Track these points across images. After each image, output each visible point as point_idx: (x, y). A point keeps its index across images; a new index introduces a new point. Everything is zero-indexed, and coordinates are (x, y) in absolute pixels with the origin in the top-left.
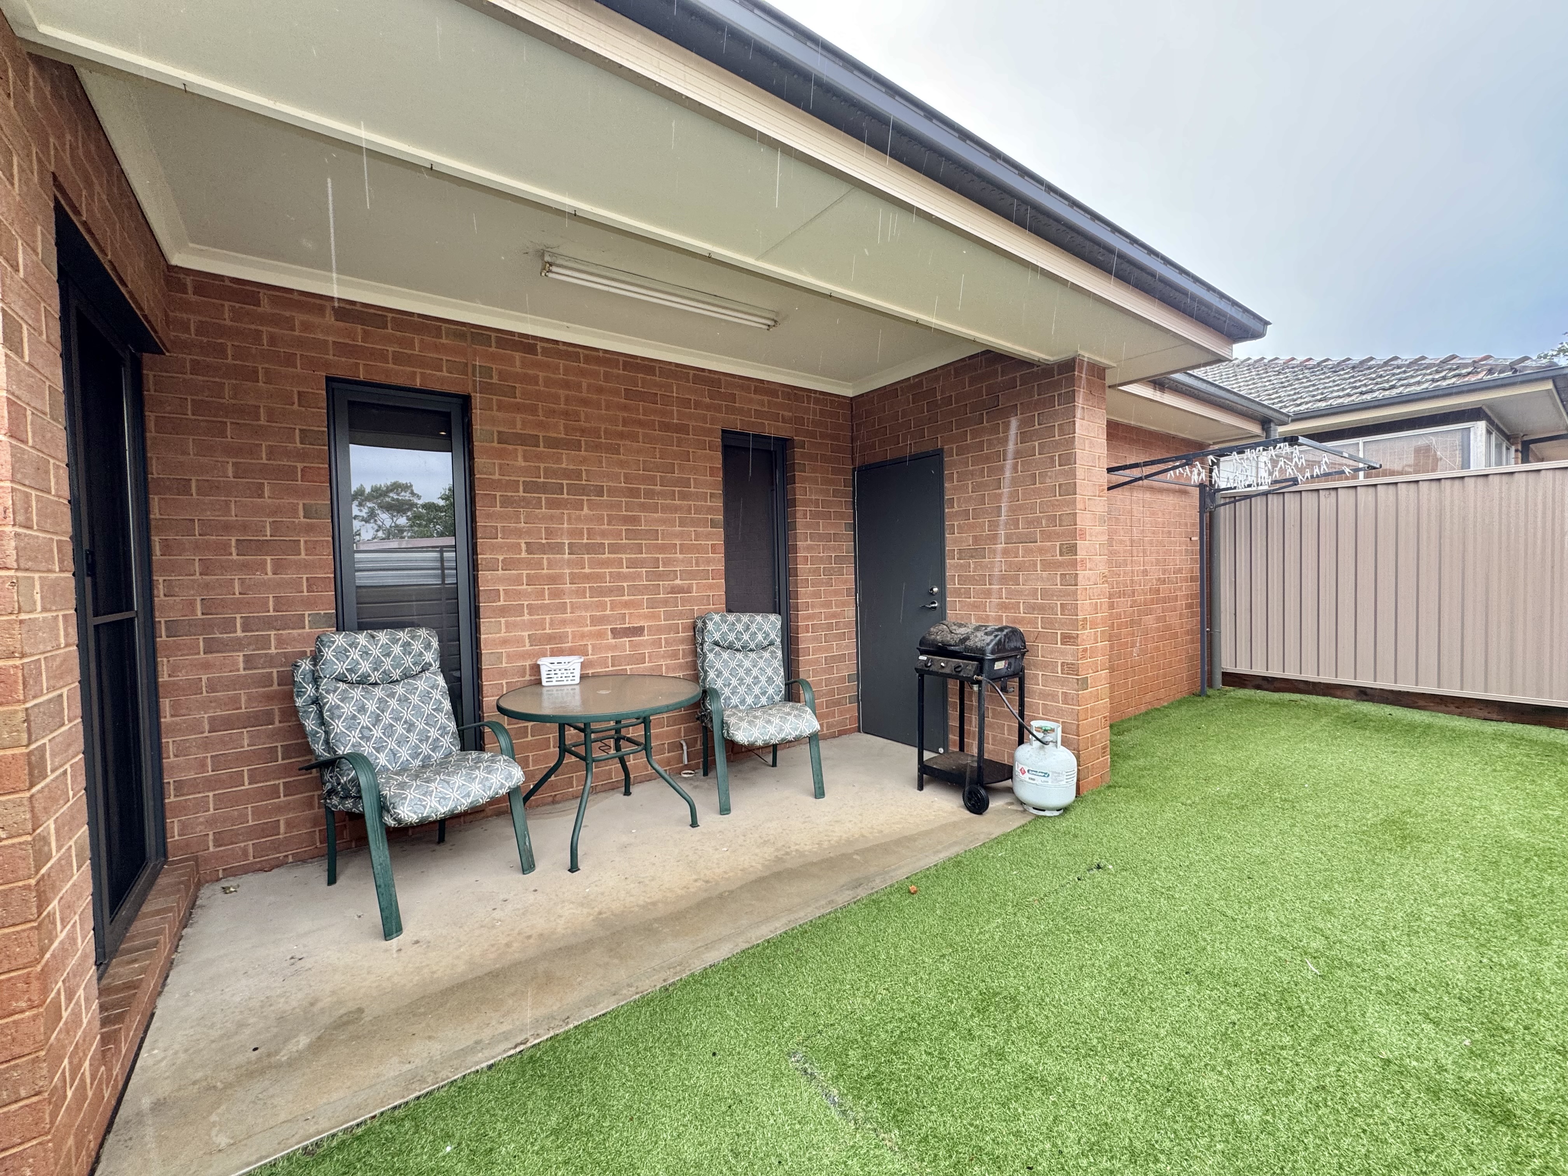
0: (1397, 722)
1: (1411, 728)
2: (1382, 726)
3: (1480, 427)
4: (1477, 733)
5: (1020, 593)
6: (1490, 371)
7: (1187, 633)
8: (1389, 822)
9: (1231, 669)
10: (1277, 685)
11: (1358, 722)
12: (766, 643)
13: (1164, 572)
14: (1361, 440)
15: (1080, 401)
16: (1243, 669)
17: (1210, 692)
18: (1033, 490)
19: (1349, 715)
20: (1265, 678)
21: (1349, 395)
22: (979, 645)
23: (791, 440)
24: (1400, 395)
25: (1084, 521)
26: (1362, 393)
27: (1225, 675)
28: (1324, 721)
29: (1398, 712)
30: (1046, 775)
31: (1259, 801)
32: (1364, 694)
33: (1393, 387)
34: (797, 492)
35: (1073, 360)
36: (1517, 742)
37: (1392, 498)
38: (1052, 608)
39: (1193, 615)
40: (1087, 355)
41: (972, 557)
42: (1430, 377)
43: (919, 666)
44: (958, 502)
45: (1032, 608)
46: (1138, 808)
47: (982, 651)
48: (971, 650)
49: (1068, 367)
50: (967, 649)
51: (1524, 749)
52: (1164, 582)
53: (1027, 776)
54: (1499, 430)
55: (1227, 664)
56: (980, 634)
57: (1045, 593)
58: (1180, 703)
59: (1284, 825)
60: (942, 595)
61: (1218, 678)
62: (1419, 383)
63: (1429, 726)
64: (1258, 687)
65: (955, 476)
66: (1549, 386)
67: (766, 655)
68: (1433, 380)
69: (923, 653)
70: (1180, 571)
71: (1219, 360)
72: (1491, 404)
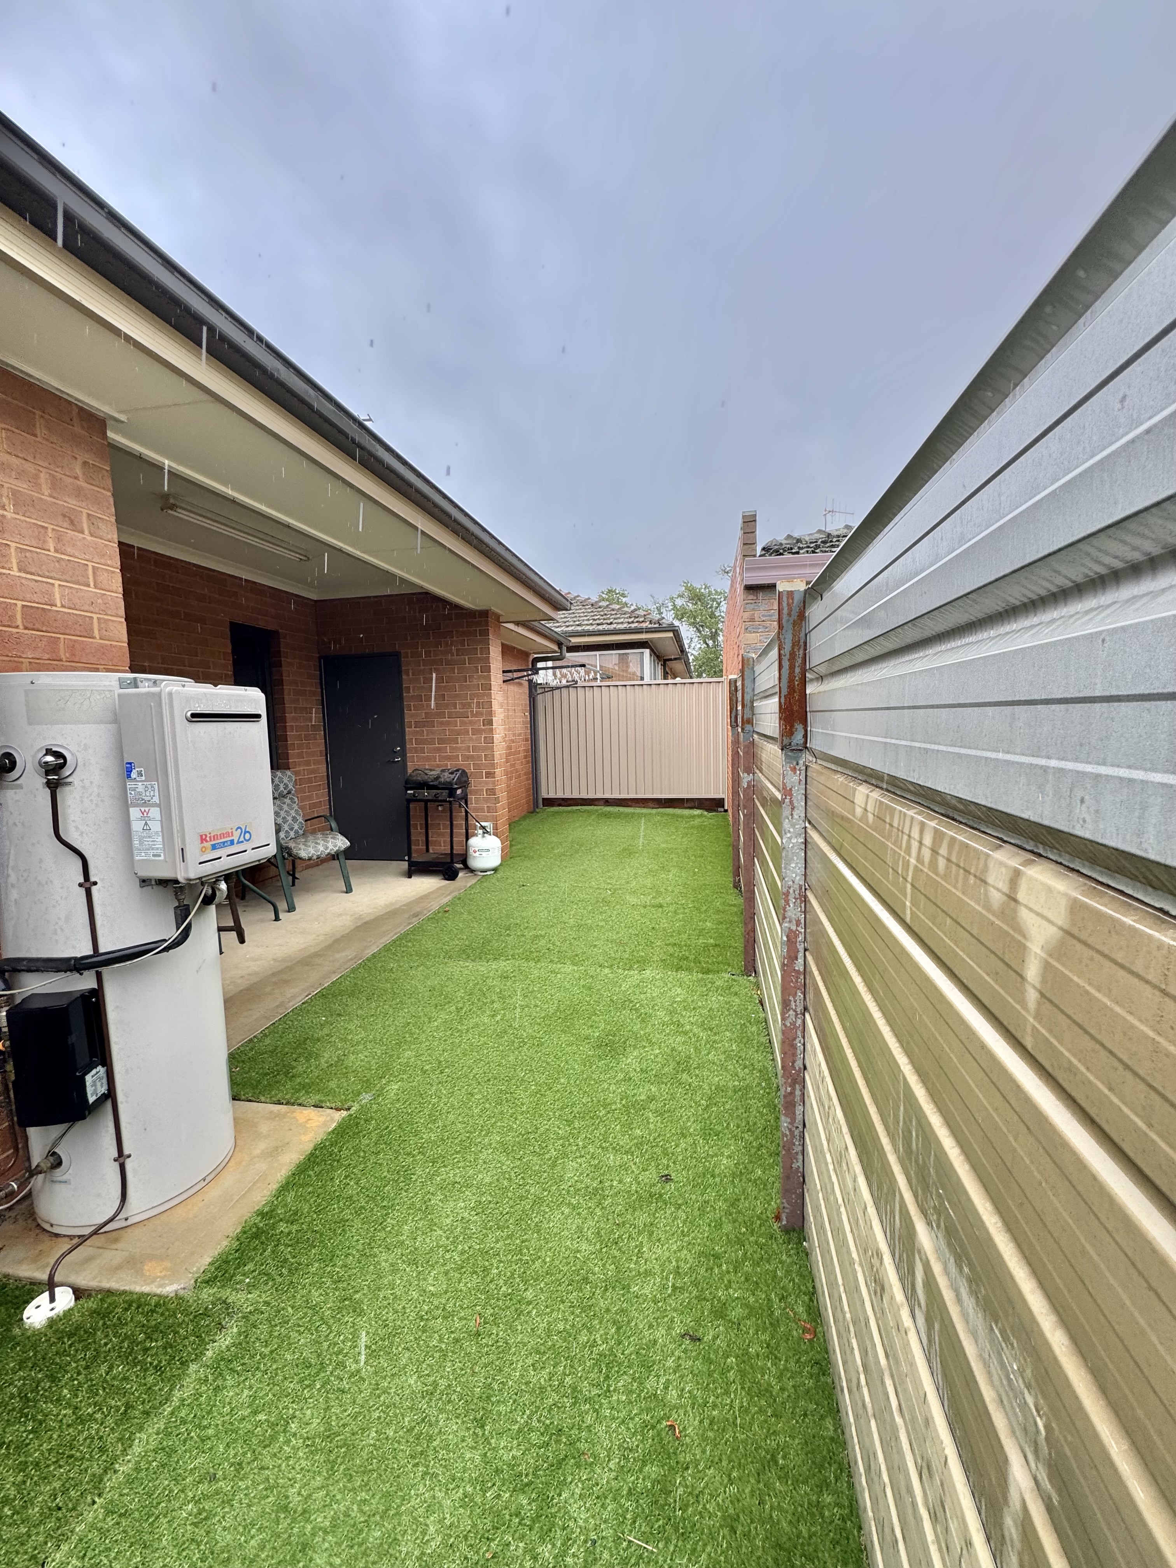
0: (622, 813)
1: (627, 815)
2: (618, 816)
3: (647, 652)
4: (650, 814)
5: (459, 749)
6: (651, 622)
7: (525, 774)
8: (624, 850)
9: (546, 796)
10: (569, 802)
11: (608, 816)
12: (286, 792)
13: (514, 735)
14: (598, 653)
15: (491, 637)
16: (552, 795)
17: (537, 810)
18: (466, 686)
19: (603, 813)
20: (563, 799)
21: (592, 624)
22: (448, 780)
23: (276, 633)
24: (615, 629)
25: (495, 706)
26: (598, 624)
27: (543, 799)
28: (593, 817)
29: (622, 809)
30: (488, 850)
31: (577, 852)
32: (607, 802)
33: (611, 623)
34: (284, 674)
35: (487, 611)
36: (663, 815)
37: (616, 693)
38: (479, 757)
39: (527, 763)
40: (494, 609)
41: (424, 726)
42: (626, 620)
43: (408, 797)
44: (414, 690)
45: (467, 758)
46: (528, 863)
47: (451, 783)
48: (444, 784)
49: (484, 614)
50: (440, 783)
51: (666, 818)
52: (513, 742)
53: (477, 854)
54: (655, 653)
55: (544, 794)
56: (446, 774)
57: (475, 749)
58: (524, 818)
59: (590, 857)
60: (403, 753)
61: (541, 802)
62: (622, 623)
63: (634, 813)
64: (560, 805)
65: (410, 671)
66: (671, 635)
67: (287, 801)
68: (629, 623)
69: (411, 789)
70: (520, 735)
71: (552, 619)
72: (651, 640)
